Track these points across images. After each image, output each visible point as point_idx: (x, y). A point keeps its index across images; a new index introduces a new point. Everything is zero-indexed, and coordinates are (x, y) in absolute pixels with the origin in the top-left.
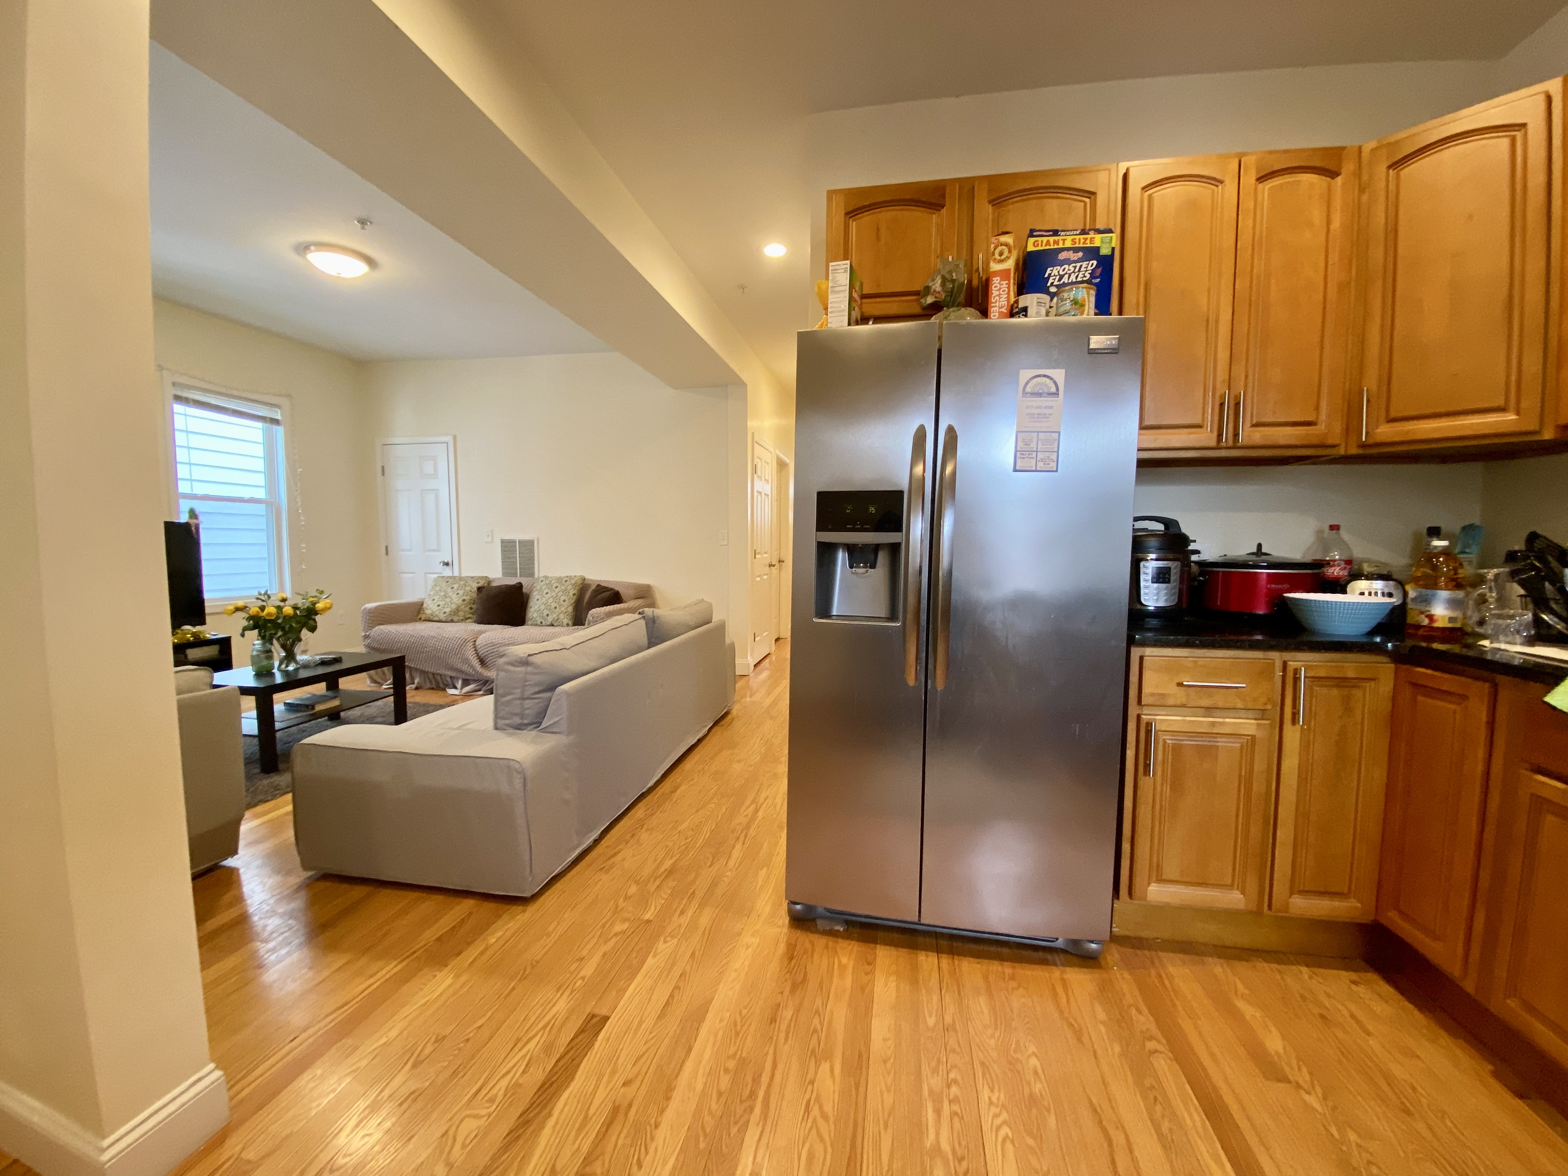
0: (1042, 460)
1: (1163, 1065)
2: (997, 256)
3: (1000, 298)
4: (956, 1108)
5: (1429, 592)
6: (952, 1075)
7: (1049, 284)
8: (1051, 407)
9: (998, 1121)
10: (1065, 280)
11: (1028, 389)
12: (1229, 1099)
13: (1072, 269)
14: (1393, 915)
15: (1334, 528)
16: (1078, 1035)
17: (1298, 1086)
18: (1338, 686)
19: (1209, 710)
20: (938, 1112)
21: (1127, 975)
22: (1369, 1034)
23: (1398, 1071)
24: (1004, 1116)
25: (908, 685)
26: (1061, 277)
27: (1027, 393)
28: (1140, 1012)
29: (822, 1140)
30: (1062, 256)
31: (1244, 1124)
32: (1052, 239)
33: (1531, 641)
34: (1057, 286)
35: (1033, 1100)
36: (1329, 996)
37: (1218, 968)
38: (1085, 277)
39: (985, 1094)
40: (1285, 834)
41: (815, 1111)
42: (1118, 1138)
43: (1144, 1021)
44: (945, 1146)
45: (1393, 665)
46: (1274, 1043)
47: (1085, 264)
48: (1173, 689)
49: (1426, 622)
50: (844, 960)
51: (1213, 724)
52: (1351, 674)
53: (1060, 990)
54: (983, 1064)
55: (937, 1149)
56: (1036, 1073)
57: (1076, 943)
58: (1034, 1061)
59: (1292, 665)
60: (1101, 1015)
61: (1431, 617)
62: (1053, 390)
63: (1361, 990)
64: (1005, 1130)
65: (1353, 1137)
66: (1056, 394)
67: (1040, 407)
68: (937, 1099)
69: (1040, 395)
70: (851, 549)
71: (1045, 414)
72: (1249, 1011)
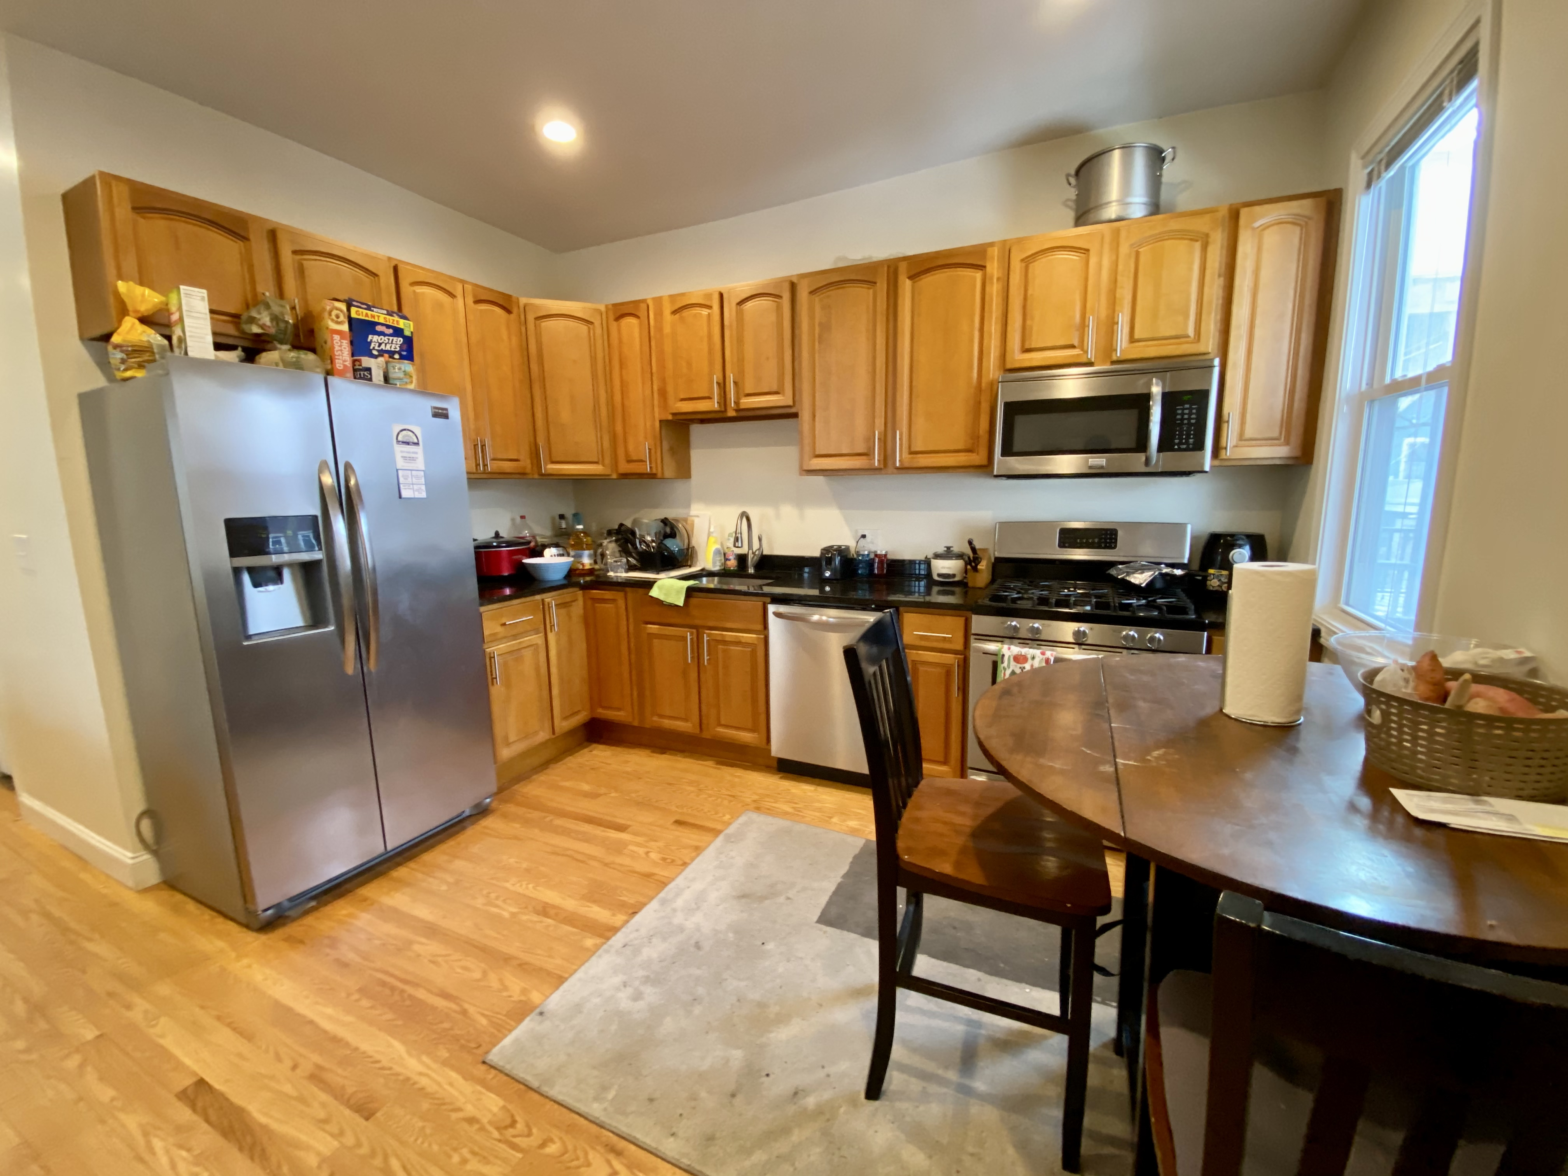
0: (417, 490)
1: (559, 822)
2: (333, 317)
3: (343, 353)
4: (502, 899)
5: (580, 552)
6: (485, 892)
7: (371, 348)
8: (416, 453)
9: (524, 886)
10: (383, 347)
11: (400, 438)
12: (591, 814)
13: (387, 341)
14: (600, 710)
15: (523, 517)
16: (516, 838)
17: (605, 794)
18: (565, 607)
19: (515, 637)
20: (497, 906)
21: (509, 805)
22: (610, 764)
23: (629, 769)
24: (524, 883)
25: (347, 674)
26: (380, 344)
27: (399, 442)
28: (529, 813)
29: (460, 960)
30: (379, 328)
31: (601, 816)
32: (365, 311)
33: (627, 571)
34: (378, 351)
35: (528, 871)
36: (587, 761)
37: (542, 777)
38: (396, 348)
39: (508, 885)
40: (555, 691)
41: (440, 959)
42: (569, 853)
43: (536, 815)
44: (515, 910)
45: (581, 592)
46: (586, 787)
47: (395, 339)
48: (499, 629)
49: (581, 567)
50: (344, 912)
51: (520, 643)
52: (568, 600)
53: (488, 831)
54: (492, 879)
55: (513, 915)
56: (516, 862)
57: (477, 806)
58: (512, 860)
59: (546, 600)
60: (517, 826)
61: (583, 565)
62: (416, 441)
63: (594, 752)
64: (531, 886)
65: (633, 795)
66: (417, 444)
67: (409, 452)
68: (490, 903)
69: (408, 443)
70: (251, 570)
71: (413, 458)
72: (567, 784)
